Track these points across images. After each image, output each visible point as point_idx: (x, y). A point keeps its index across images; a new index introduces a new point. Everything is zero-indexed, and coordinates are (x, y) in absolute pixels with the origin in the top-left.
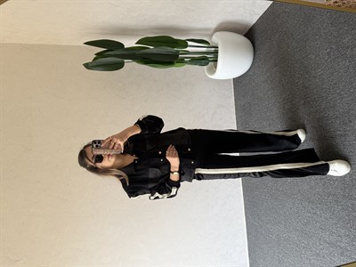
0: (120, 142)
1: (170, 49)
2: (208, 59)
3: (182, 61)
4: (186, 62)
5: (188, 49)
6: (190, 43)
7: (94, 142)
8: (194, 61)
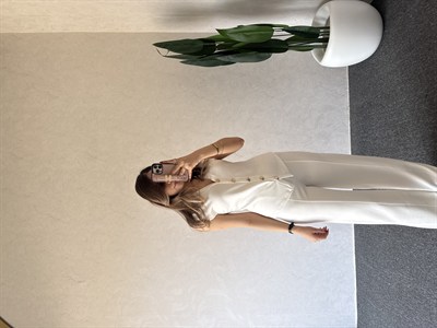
0: (187, 167)
7: (154, 165)
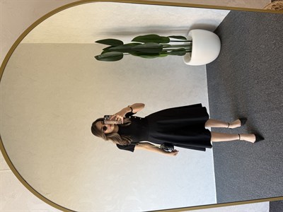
0: (120, 117)
1: (155, 44)
2: (185, 51)
3: (165, 53)
4: (169, 53)
5: (170, 43)
6: (171, 39)
8: (175, 52)
